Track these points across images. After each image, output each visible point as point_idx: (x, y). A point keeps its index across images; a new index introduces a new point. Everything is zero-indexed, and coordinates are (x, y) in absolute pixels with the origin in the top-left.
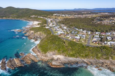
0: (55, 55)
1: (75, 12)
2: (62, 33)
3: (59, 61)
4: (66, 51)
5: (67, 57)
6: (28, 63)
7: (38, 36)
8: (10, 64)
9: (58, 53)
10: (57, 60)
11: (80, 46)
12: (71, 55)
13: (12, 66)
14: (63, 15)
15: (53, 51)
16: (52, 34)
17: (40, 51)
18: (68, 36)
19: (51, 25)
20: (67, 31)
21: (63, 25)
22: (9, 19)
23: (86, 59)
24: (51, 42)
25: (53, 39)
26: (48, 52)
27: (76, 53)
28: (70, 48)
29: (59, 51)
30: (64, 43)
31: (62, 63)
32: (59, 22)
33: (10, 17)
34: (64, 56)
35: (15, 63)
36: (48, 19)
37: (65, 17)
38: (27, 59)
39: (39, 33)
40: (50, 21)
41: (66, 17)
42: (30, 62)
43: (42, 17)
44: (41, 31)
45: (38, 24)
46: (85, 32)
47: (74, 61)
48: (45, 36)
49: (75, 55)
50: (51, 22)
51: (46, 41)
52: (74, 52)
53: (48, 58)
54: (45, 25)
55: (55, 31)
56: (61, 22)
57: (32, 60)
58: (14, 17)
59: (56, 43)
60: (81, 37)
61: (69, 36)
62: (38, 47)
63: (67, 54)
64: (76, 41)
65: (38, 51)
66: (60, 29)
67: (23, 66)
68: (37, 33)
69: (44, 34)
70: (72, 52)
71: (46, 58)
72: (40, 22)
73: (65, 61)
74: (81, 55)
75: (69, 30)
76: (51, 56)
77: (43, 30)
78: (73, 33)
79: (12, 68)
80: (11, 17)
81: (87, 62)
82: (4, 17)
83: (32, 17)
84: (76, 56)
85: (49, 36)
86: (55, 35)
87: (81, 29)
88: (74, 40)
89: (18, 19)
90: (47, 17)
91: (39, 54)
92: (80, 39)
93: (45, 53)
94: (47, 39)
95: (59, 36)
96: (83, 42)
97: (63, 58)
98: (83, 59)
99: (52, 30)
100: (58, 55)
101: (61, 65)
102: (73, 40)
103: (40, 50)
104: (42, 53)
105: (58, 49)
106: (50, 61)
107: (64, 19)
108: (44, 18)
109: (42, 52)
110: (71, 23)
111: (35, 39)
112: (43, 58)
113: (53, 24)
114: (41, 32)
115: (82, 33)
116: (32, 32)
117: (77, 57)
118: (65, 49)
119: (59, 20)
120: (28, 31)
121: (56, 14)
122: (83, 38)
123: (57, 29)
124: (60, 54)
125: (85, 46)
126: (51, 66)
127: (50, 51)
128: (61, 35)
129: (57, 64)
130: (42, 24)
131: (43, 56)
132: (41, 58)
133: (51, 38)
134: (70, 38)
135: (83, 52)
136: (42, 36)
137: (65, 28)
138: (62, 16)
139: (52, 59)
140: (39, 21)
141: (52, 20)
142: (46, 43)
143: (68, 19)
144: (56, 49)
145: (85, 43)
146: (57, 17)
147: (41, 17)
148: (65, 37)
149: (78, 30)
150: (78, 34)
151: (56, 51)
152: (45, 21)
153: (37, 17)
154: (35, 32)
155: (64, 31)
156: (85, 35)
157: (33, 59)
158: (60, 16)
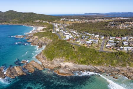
0: (63, 63)
1: (85, 17)
2: (71, 37)
3: (68, 69)
4: (75, 58)
5: (76, 64)
6: (31, 71)
7: (43, 42)
8: (9, 72)
9: (67, 60)
10: (66, 67)
11: (92, 51)
12: (81, 62)
13: (12, 74)
14: (72, 20)
15: (60, 58)
16: (59, 39)
17: (45, 58)
18: (78, 41)
19: (58, 30)
20: (76, 36)
21: (72, 30)
22: (9, 24)
23: (99, 66)
25: (60, 44)
26: (55, 58)
27: (87, 60)
28: (81, 54)
29: (67, 57)
30: (73, 48)
31: (71, 71)
33: (10, 22)
34: (73, 63)
35: (16, 72)
36: (55, 24)
37: (74, 22)
38: (30, 67)
39: (44, 38)
40: (56, 26)
42: (33, 70)
43: (48, 21)
44: (46, 36)
45: (43, 30)
46: (97, 37)
48: (51, 41)
49: (87, 62)
50: (58, 27)
51: (53, 47)
52: (85, 58)
53: (55, 66)
54: (51, 30)
55: (63, 35)
56: (70, 27)
57: (36, 68)
58: (15, 22)
60: (93, 42)
62: (43, 53)
63: (77, 60)
64: (87, 46)
65: (43, 58)
66: (69, 33)
67: (25, 74)
68: (41, 38)
69: (50, 39)
70: (83, 59)
71: (52, 66)
72: (46, 27)
73: (75, 69)
74: (94, 61)
75: (79, 35)
76: (58, 63)
77: (48, 35)
78: (83, 38)
79: (12, 76)
80: (12, 22)
81: (100, 69)
82: (4, 22)
83: (36, 22)
84: (87, 64)
85: (55, 41)
86: (62, 39)
87: (92, 33)
88: (85, 46)
89: (20, 24)
90: (54, 22)
91: (43, 61)
92: (92, 44)
93: (51, 60)
94: (54, 44)
95: (67, 41)
96: (95, 47)
97: (72, 65)
98: (95, 67)
99: (59, 35)
100: (67, 62)
101: (70, 73)
102: (83, 45)
104: (48, 60)
105: (67, 55)
106: (57, 69)
107: (73, 24)
108: (50, 22)
109: (48, 58)
110: (81, 28)
111: (39, 45)
112: (49, 65)
113: (60, 29)
114: (46, 38)
115: (94, 38)
116: (36, 37)
117: (88, 64)
118: (75, 55)
119: (68, 25)
120: (31, 37)
121: (63, 19)
122: (96, 43)
123: (65, 33)
124: (68, 61)
125: (97, 52)
126: (59, 75)
127: (57, 57)
128: (69, 40)
129: (65, 72)
130: (48, 29)
131: (49, 63)
132: (47, 66)
133: (58, 43)
134: (81, 43)
135: (95, 58)
136: (47, 42)
137: (75, 32)
138: (71, 21)
139: (60, 67)
140: (44, 26)
141: (59, 25)
142: (53, 48)
143: (77, 24)
144: (63, 55)
145: (98, 48)
146: (65, 22)
147: (46, 22)
148: (74, 42)
149: (89, 34)
150: (89, 38)
151: (64, 58)
152: (51, 26)
153: (42, 22)
154: (39, 38)
155: (73, 36)
156: (97, 39)
157: (37, 66)
158: (68, 21)
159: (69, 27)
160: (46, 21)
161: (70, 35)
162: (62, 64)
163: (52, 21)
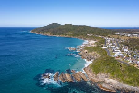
0: (108, 79)
2: (120, 55)
3: (111, 85)
4: (121, 76)
5: (121, 83)
6: (78, 80)
7: (92, 56)
8: (62, 77)
9: (112, 77)
10: (109, 84)
12: (127, 82)
13: (63, 79)
14: (129, 35)
15: (105, 73)
16: (107, 55)
18: (127, 60)
19: (109, 46)
20: (127, 54)
21: (125, 47)
22: (66, 36)
24: (105, 63)
25: (107, 61)
26: (100, 73)
27: (134, 81)
28: (128, 73)
29: (112, 74)
30: (120, 67)
31: (114, 88)
32: (121, 42)
34: (118, 81)
35: (66, 78)
36: (108, 39)
38: (77, 76)
39: (93, 52)
40: (109, 41)
41: (132, 38)
42: (79, 79)
43: (101, 36)
44: (96, 50)
45: (95, 44)
47: (130, 89)
48: (100, 57)
49: (133, 82)
50: (111, 42)
51: (100, 62)
52: (131, 79)
53: (99, 80)
54: (103, 45)
55: (113, 52)
56: (124, 43)
59: (111, 65)
61: (129, 60)
62: (90, 67)
63: (122, 79)
64: (137, 67)
65: (90, 70)
66: (119, 51)
67: (73, 81)
68: (91, 53)
69: (98, 54)
70: (130, 79)
71: (96, 79)
72: (97, 41)
73: (118, 87)
75: (131, 53)
76: (102, 78)
77: (98, 50)
78: (135, 57)
79: (63, 81)
80: (68, 34)
82: (61, 34)
83: (89, 36)
84: (133, 85)
85: (103, 57)
86: (111, 56)
88: (135, 66)
89: (74, 37)
90: (107, 36)
91: (89, 73)
93: (96, 74)
94: (101, 59)
95: (115, 59)
97: (116, 83)
99: (109, 51)
100: (112, 79)
101: (112, 90)
102: (133, 65)
103: (91, 70)
104: (93, 73)
105: (112, 72)
106: (101, 83)
107: (129, 39)
108: (103, 37)
109: (93, 71)
110: (137, 45)
111: (88, 59)
112: (94, 78)
113: (112, 45)
114: (96, 52)
116: (86, 51)
117: (135, 86)
118: (121, 74)
119: (122, 41)
120: (82, 50)
121: (119, 33)
123: (115, 50)
124: (113, 78)
126: (101, 88)
127: (102, 73)
129: (107, 87)
130: (99, 44)
131: (94, 76)
132: (92, 78)
133: (105, 60)
134: (131, 62)
136: (96, 57)
138: (127, 36)
139: (104, 82)
140: (96, 40)
141: (112, 40)
142: (99, 64)
143: (134, 40)
144: (109, 71)
146: (119, 37)
148: (123, 61)
151: (109, 74)
152: (103, 41)
154: (89, 52)
155: (124, 54)
157: (83, 77)
158: (124, 36)
159: (122, 43)
160: (99, 35)
161: (121, 52)
162: (106, 79)
163: (105, 36)
